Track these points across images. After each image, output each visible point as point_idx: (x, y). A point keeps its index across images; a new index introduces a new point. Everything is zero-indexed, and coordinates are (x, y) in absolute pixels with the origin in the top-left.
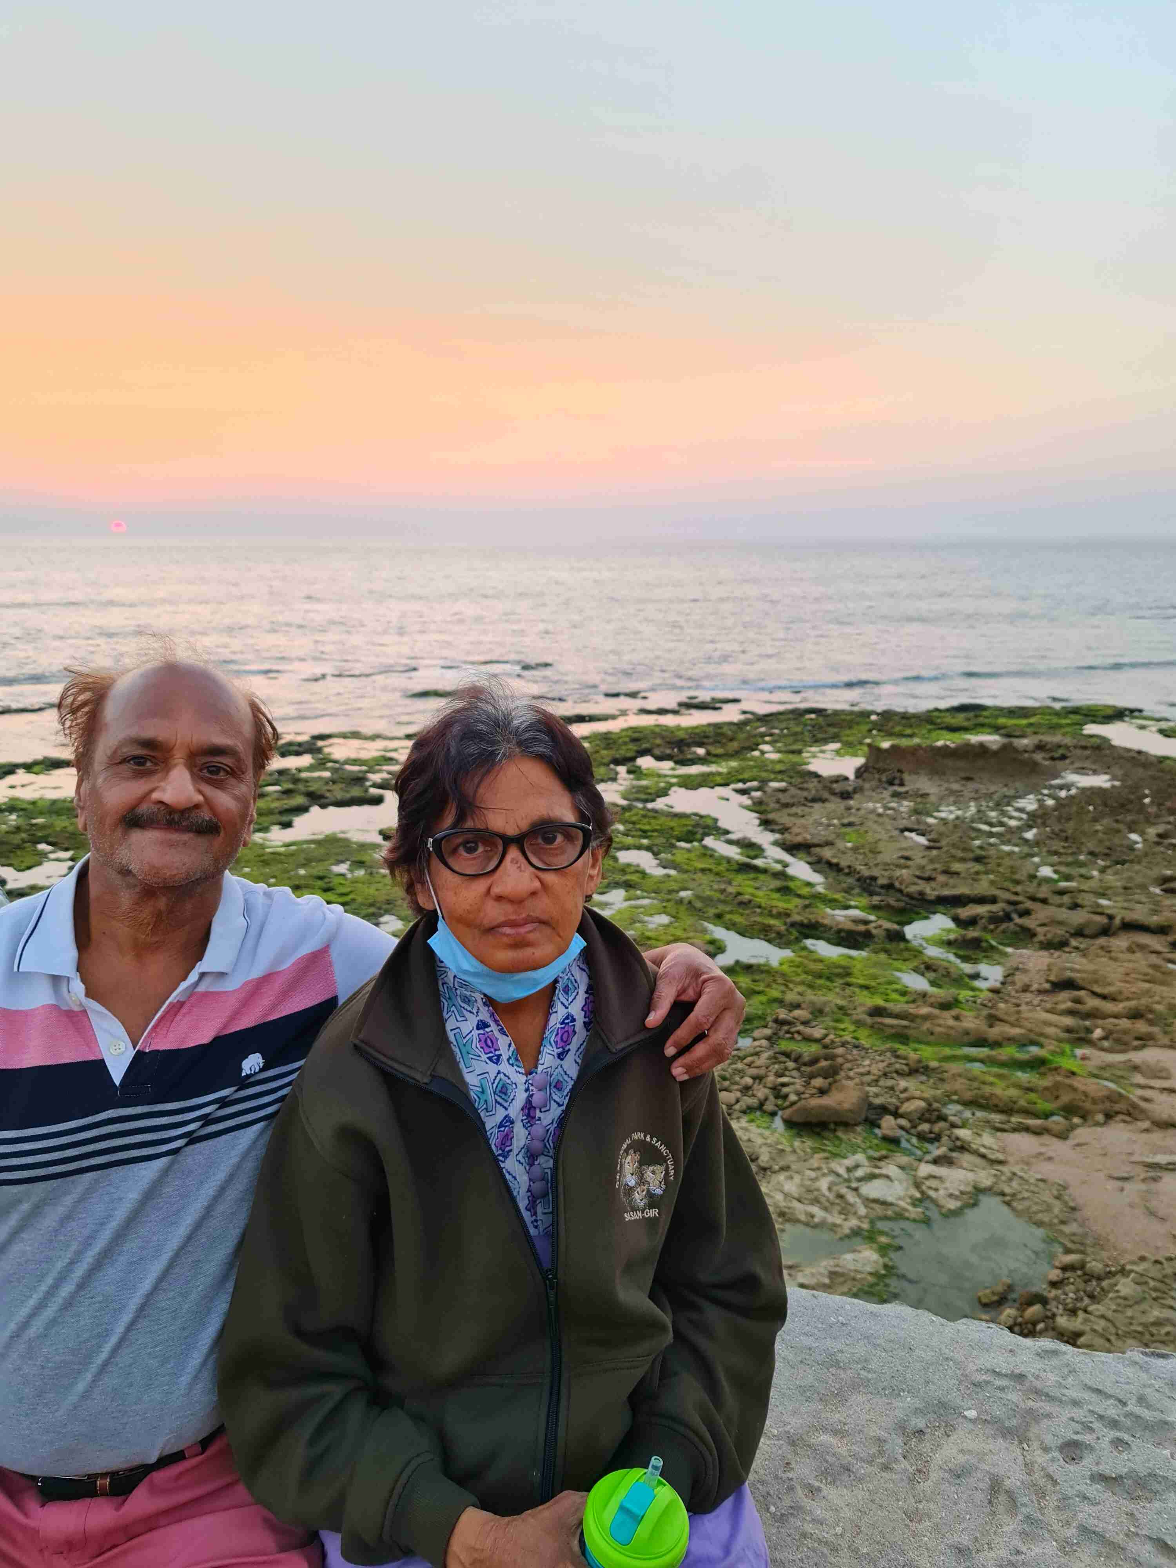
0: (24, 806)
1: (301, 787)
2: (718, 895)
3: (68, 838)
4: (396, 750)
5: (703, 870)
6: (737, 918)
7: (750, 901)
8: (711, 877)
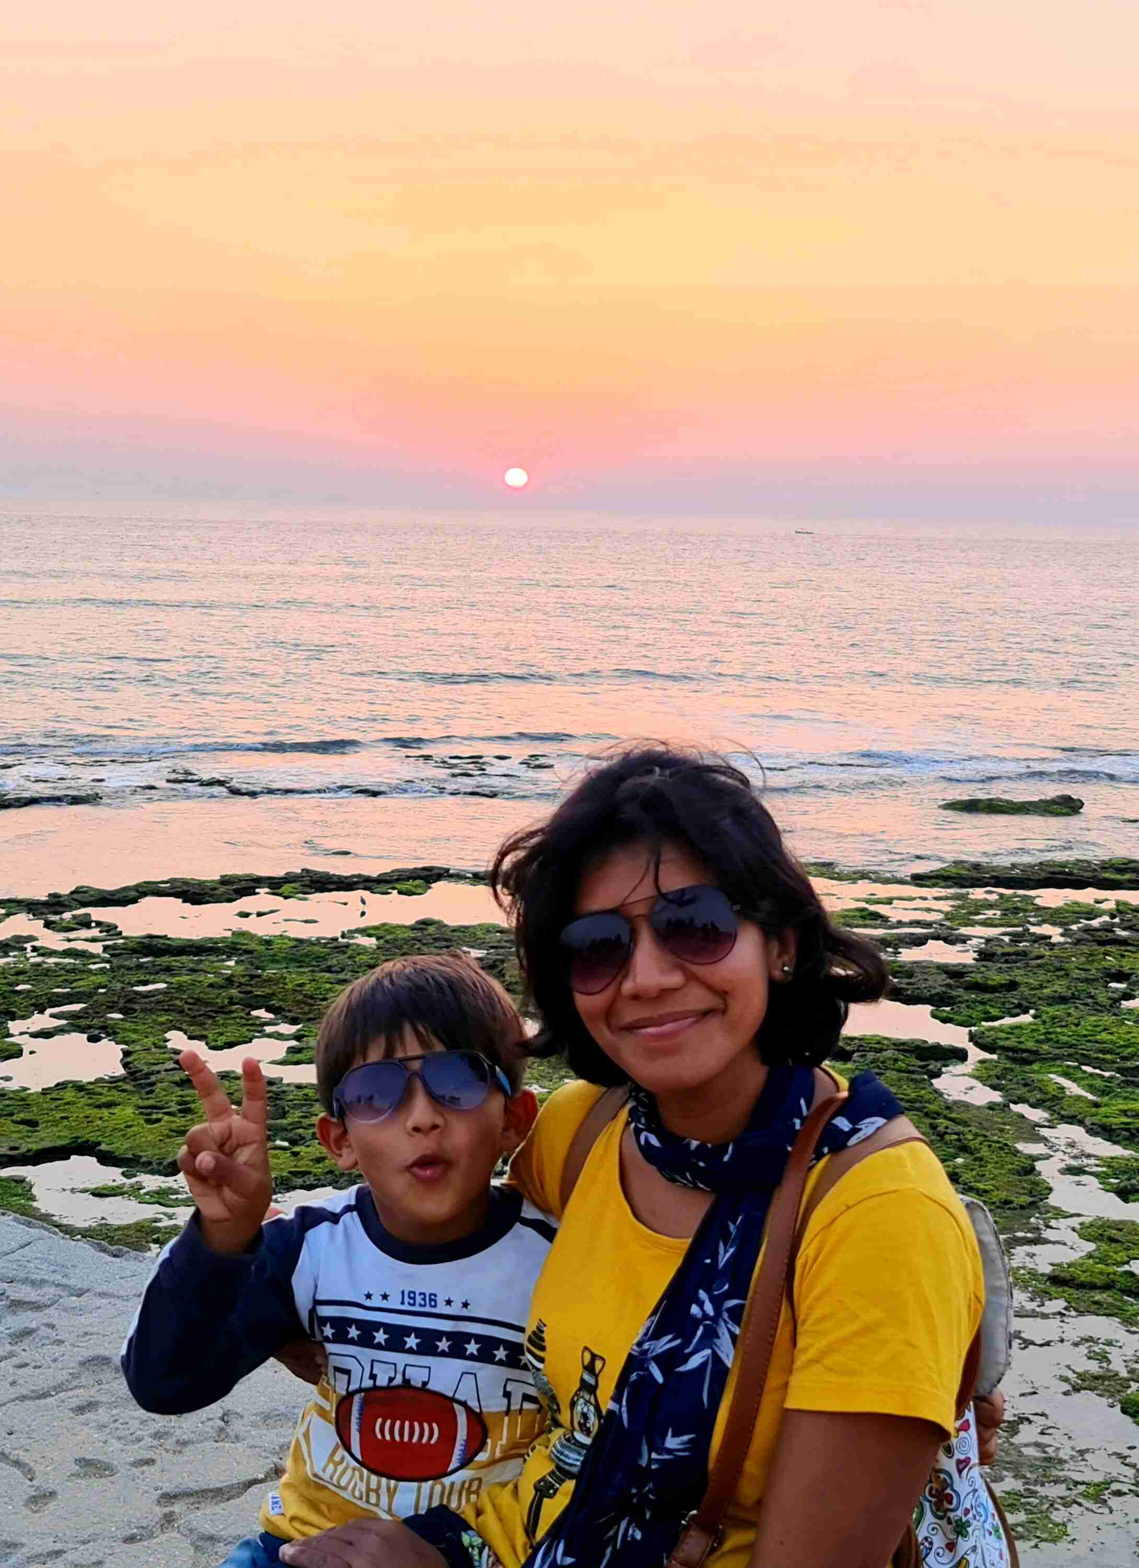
0: (253, 946)
3: (298, 1003)
4: (889, 901)
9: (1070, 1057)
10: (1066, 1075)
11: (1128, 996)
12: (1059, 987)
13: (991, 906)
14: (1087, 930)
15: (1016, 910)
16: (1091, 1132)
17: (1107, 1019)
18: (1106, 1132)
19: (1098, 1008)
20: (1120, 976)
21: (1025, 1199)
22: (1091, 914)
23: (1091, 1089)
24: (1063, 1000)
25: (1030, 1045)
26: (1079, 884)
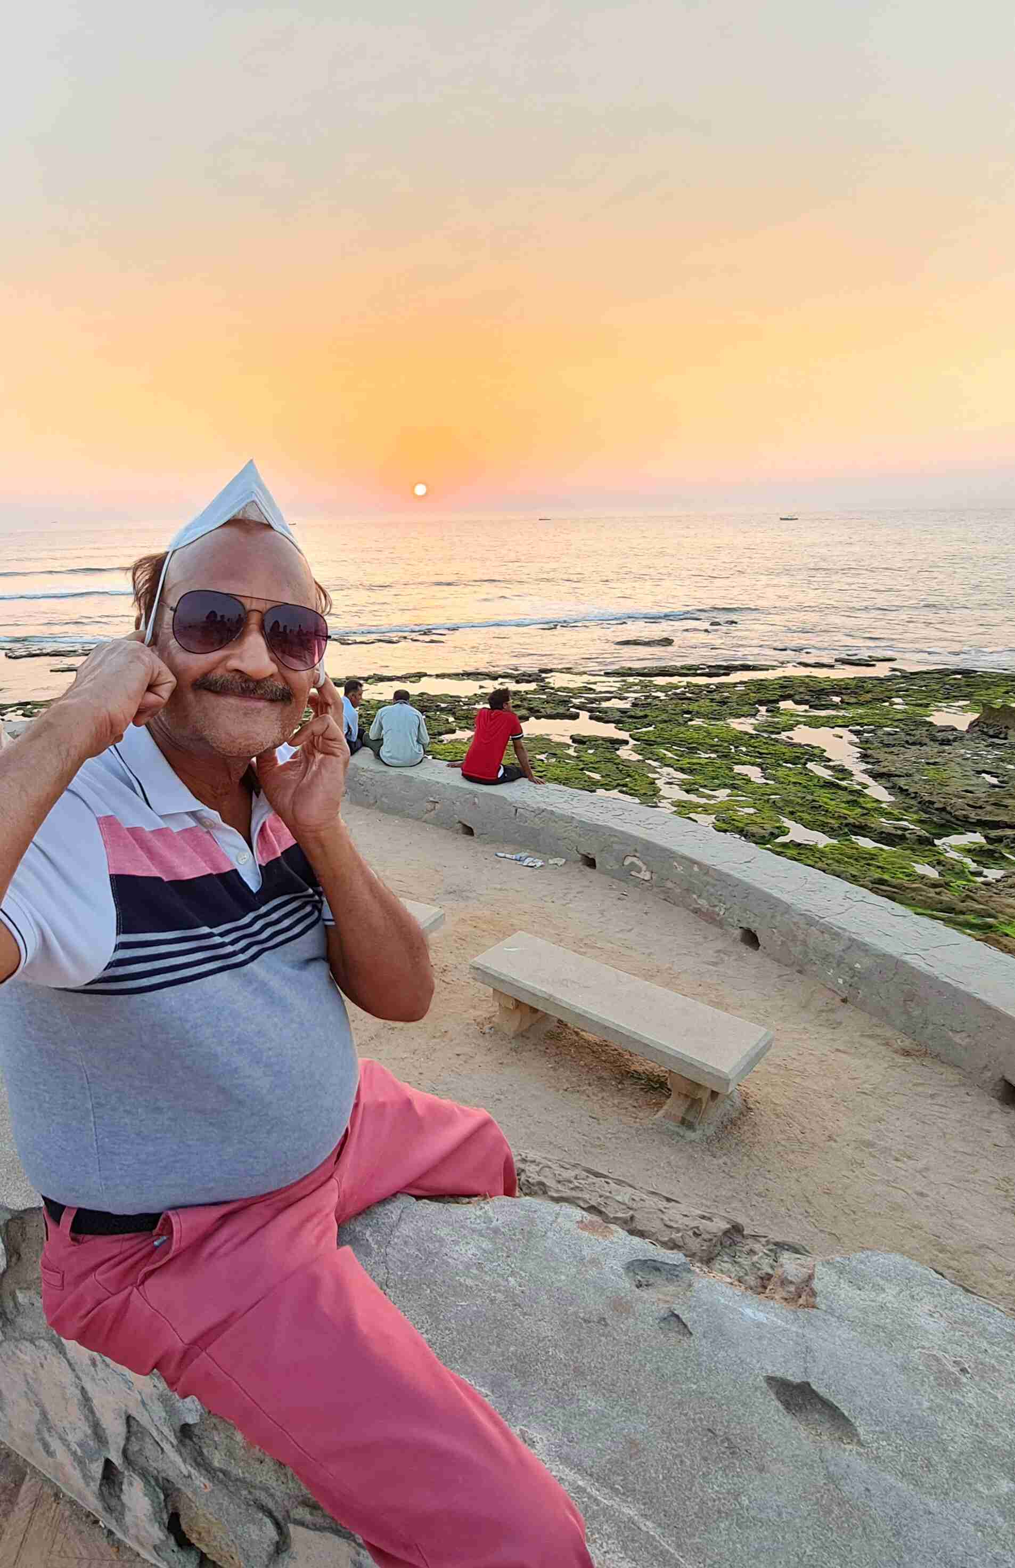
1: (525, 704)
2: (799, 800)
4: (595, 683)
5: (795, 783)
6: (806, 816)
7: (820, 806)
8: (800, 788)
9: (668, 743)
10: (666, 750)
11: (691, 720)
12: (664, 717)
13: (636, 685)
14: (675, 694)
15: (646, 686)
16: (675, 770)
17: (683, 729)
18: (682, 770)
19: (679, 724)
20: (688, 712)
21: (652, 793)
22: (677, 687)
23: (676, 755)
24: (665, 722)
25: (653, 739)
26: (671, 675)
